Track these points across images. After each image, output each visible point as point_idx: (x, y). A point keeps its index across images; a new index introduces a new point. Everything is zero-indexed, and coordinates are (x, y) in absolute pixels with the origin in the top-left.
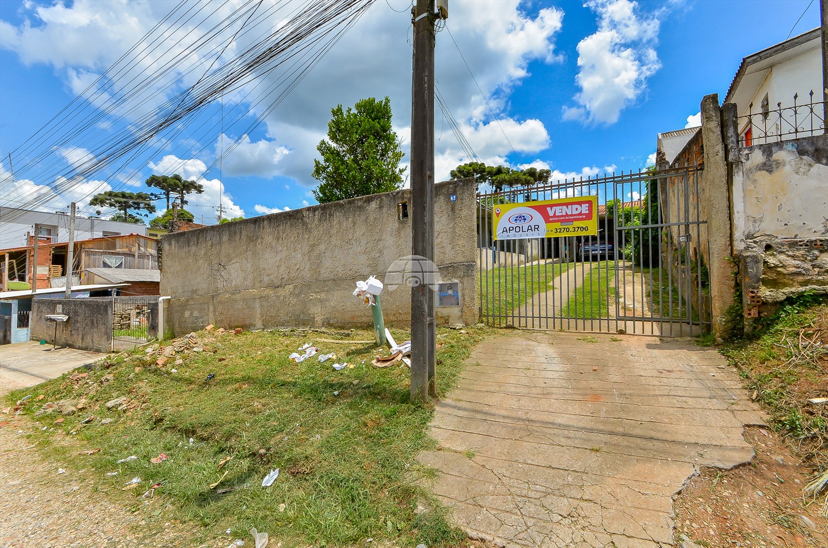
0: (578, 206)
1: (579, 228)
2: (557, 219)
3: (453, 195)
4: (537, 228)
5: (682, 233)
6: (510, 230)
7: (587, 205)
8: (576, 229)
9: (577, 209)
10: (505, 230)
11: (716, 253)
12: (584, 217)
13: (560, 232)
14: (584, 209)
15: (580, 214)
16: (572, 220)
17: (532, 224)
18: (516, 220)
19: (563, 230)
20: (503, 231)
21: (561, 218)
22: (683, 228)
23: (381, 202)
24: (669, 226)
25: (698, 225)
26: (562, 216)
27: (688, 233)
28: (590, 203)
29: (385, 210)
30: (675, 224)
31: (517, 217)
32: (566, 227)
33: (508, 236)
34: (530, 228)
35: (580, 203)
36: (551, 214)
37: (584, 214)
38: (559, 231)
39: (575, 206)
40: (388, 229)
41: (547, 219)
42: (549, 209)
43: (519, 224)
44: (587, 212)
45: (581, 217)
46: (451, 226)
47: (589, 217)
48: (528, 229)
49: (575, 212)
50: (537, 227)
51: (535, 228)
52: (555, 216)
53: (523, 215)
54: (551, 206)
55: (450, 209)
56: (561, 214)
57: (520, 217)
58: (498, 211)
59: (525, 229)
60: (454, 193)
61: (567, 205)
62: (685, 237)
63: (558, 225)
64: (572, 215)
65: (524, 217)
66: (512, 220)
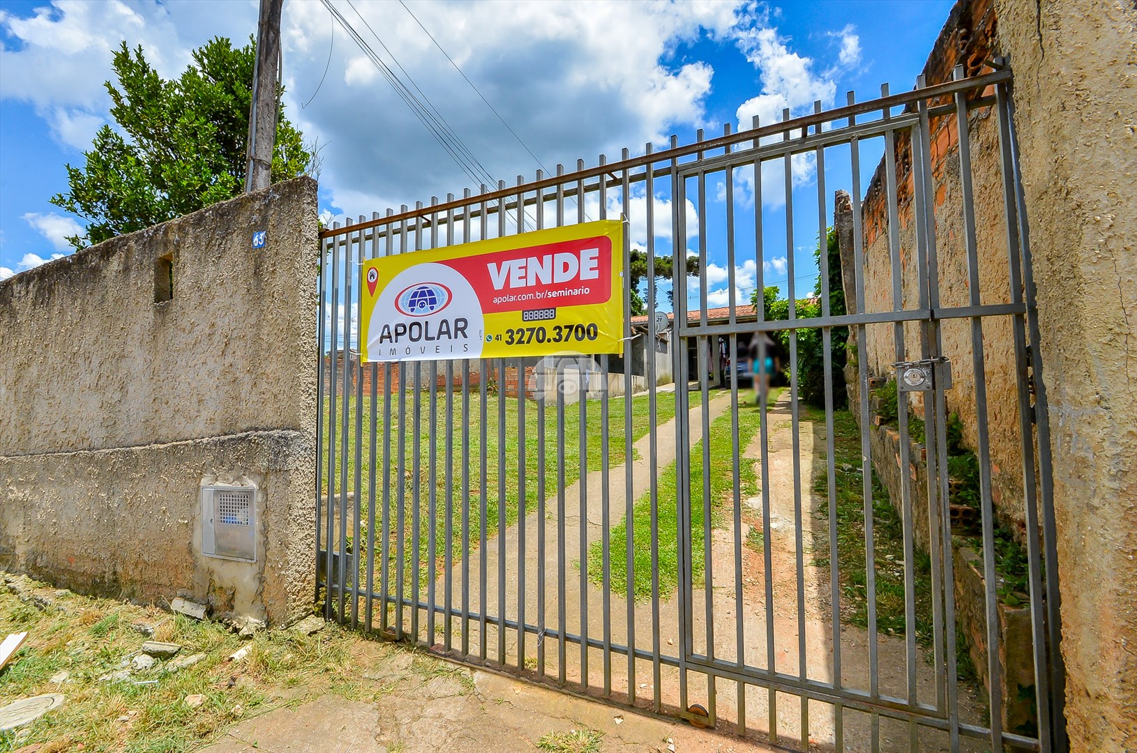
0: (568, 257)
1: (570, 327)
2: (513, 298)
3: (260, 231)
4: (461, 327)
5: (915, 353)
6: (397, 334)
7: (595, 252)
8: (565, 332)
9: (566, 267)
10: (386, 333)
11: (1107, 467)
12: (586, 291)
13: (520, 342)
14: (586, 265)
15: (576, 282)
16: (553, 304)
17: (451, 314)
18: (412, 304)
19: (527, 334)
20: (382, 337)
21: (525, 297)
22: (913, 330)
23: (127, 257)
24: (862, 326)
25: (977, 320)
26: (527, 290)
27: (938, 351)
28: (602, 243)
29: (133, 275)
30: (881, 319)
31: (415, 295)
32: (536, 325)
33: (393, 352)
34: (444, 329)
35: (573, 247)
36: (498, 284)
37: (587, 283)
38: (516, 337)
39: (561, 257)
40: (137, 328)
41: (489, 300)
42: (492, 267)
43: (421, 314)
44: (595, 275)
45: (576, 292)
46: (253, 320)
47: (599, 292)
48: (441, 333)
49: (561, 277)
50: (461, 324)
51: (457, 329)
52: (507, 290)
53: (431, 287)
54: (499, 258)
55: (251, 272)
56: (522, 284)
57: (423, 294)
58: (372, 275)
59: (433, 332)
60: (262, 225)
61: (539, 252)
62: (925, 371)
63: (514, 319)
64: (554, 287)
65: (431, 293)
66: (404, 302)
